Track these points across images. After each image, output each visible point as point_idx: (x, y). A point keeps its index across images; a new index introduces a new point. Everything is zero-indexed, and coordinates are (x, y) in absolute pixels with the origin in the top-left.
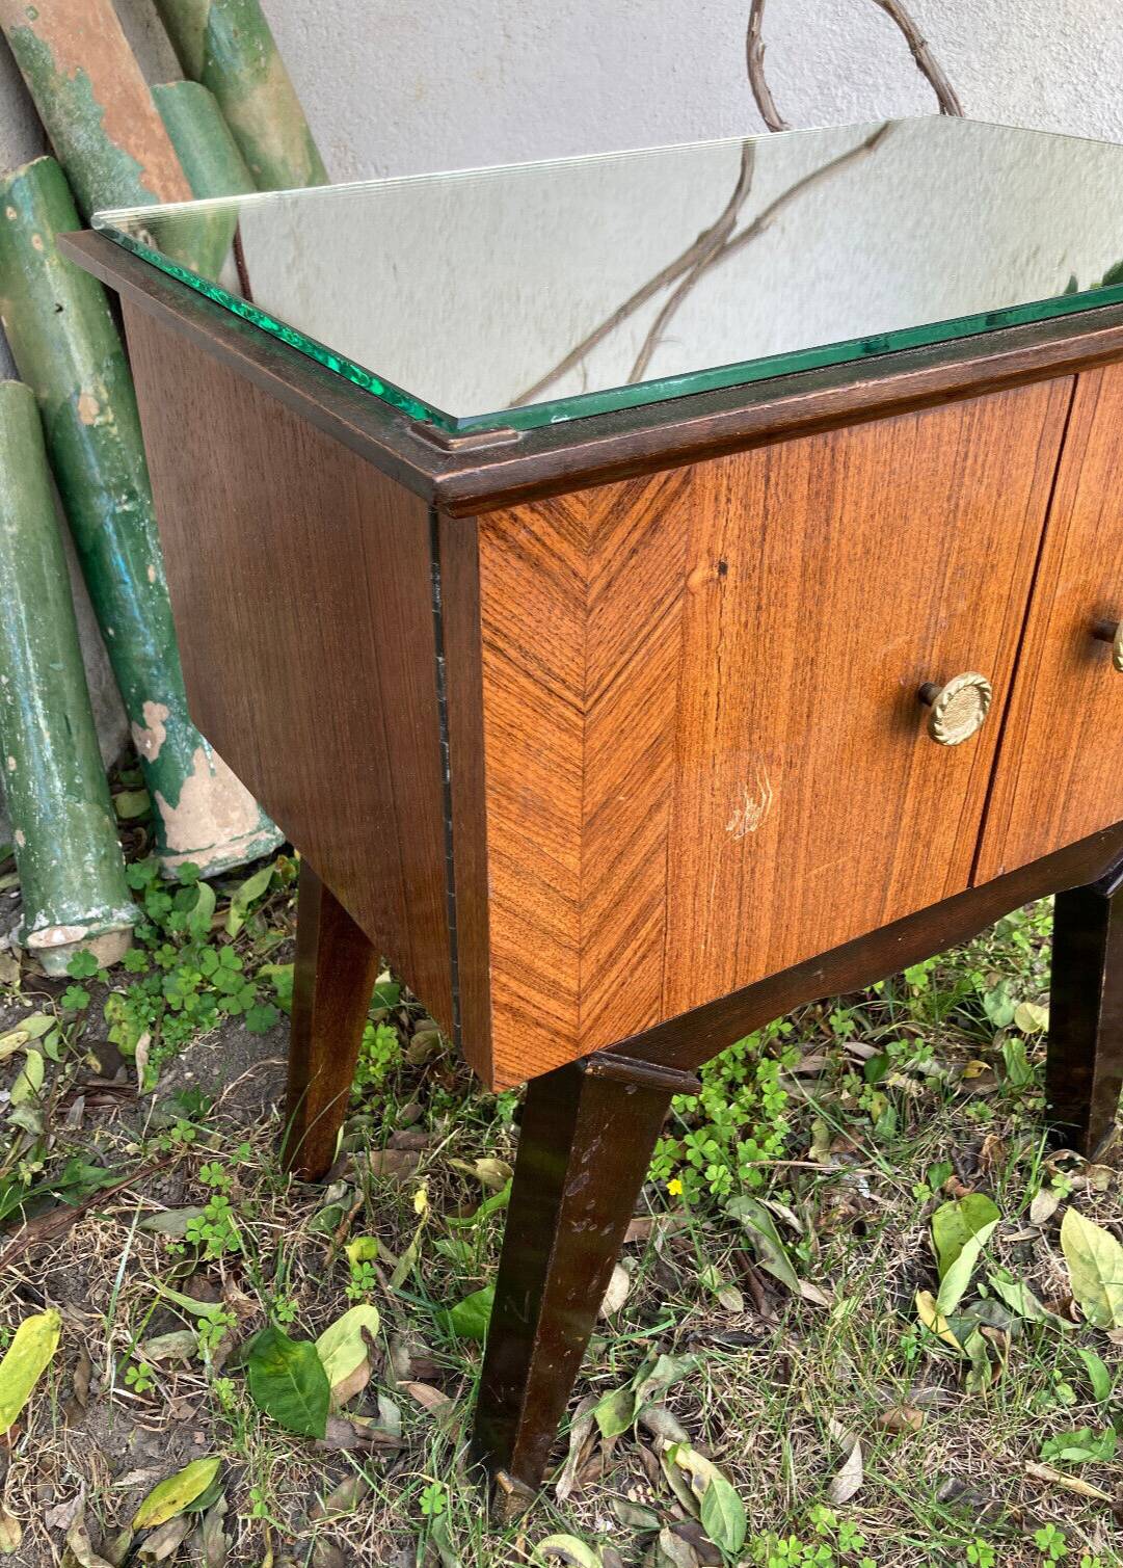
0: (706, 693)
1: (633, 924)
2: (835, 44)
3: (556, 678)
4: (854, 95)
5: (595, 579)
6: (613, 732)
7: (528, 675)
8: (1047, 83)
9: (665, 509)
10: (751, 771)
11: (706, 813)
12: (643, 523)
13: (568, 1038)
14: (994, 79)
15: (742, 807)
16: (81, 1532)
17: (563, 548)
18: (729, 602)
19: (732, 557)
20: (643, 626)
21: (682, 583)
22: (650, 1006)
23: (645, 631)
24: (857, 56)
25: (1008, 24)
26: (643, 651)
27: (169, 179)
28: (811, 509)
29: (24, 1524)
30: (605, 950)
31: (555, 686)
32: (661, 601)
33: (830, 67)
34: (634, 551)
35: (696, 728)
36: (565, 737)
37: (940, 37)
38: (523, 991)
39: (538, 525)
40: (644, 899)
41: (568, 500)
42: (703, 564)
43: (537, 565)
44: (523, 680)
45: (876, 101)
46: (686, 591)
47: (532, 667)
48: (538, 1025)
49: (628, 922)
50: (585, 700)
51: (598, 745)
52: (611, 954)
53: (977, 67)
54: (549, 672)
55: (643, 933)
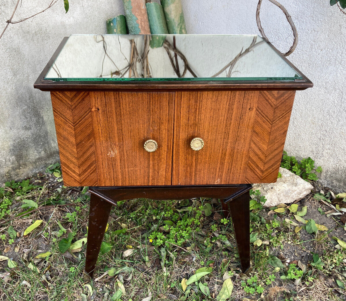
0: (99, 129)
1: (89, 166)
2: (296, 11)
3: (68, 119)
4: (298, 23)
5: (73, 105)
6: (80, 131)
7: (62, 117)
8: (342, 27)
9: (84, 98)
10: (111, 146)
11: (102, 150)
12: (81, 99)
13: (78, 182)
14: (330, 24)
15: (110, 151)
16: (27, 254)
17: (65, 99)
18: (100, 115)
19: (100, 108)
20: (83, 115)
21: (90, 110)
22: (95, 182)
23: (84, 116)
24: (300, 14)
25: (335, 11)
26: (84, 119)
27: (143, 21)
28: (115, 104)
29: (20, 249)
30: (84, 168)
31: (68, 120)
32: (86, 112)
33: (294, 16)
34: (80, 103)
35: (98, 135)
36: (70, 129)
37: (319, 13)
38: (68, 170)
39: (61, 95)
40: (91, 162)
41: (66, 92)
42: (94, 107)
43: (61, 101)
44: (61, 118)
45: (303, 25)
46: (91, 111)
47: (62, 116)
48: (72, 177)
49: (88, 165)
50: (74, 124)
51: (77, 132)
52: (85, 169)
53: (326, 20)
54: (66, 118)
55: (92, 168)
